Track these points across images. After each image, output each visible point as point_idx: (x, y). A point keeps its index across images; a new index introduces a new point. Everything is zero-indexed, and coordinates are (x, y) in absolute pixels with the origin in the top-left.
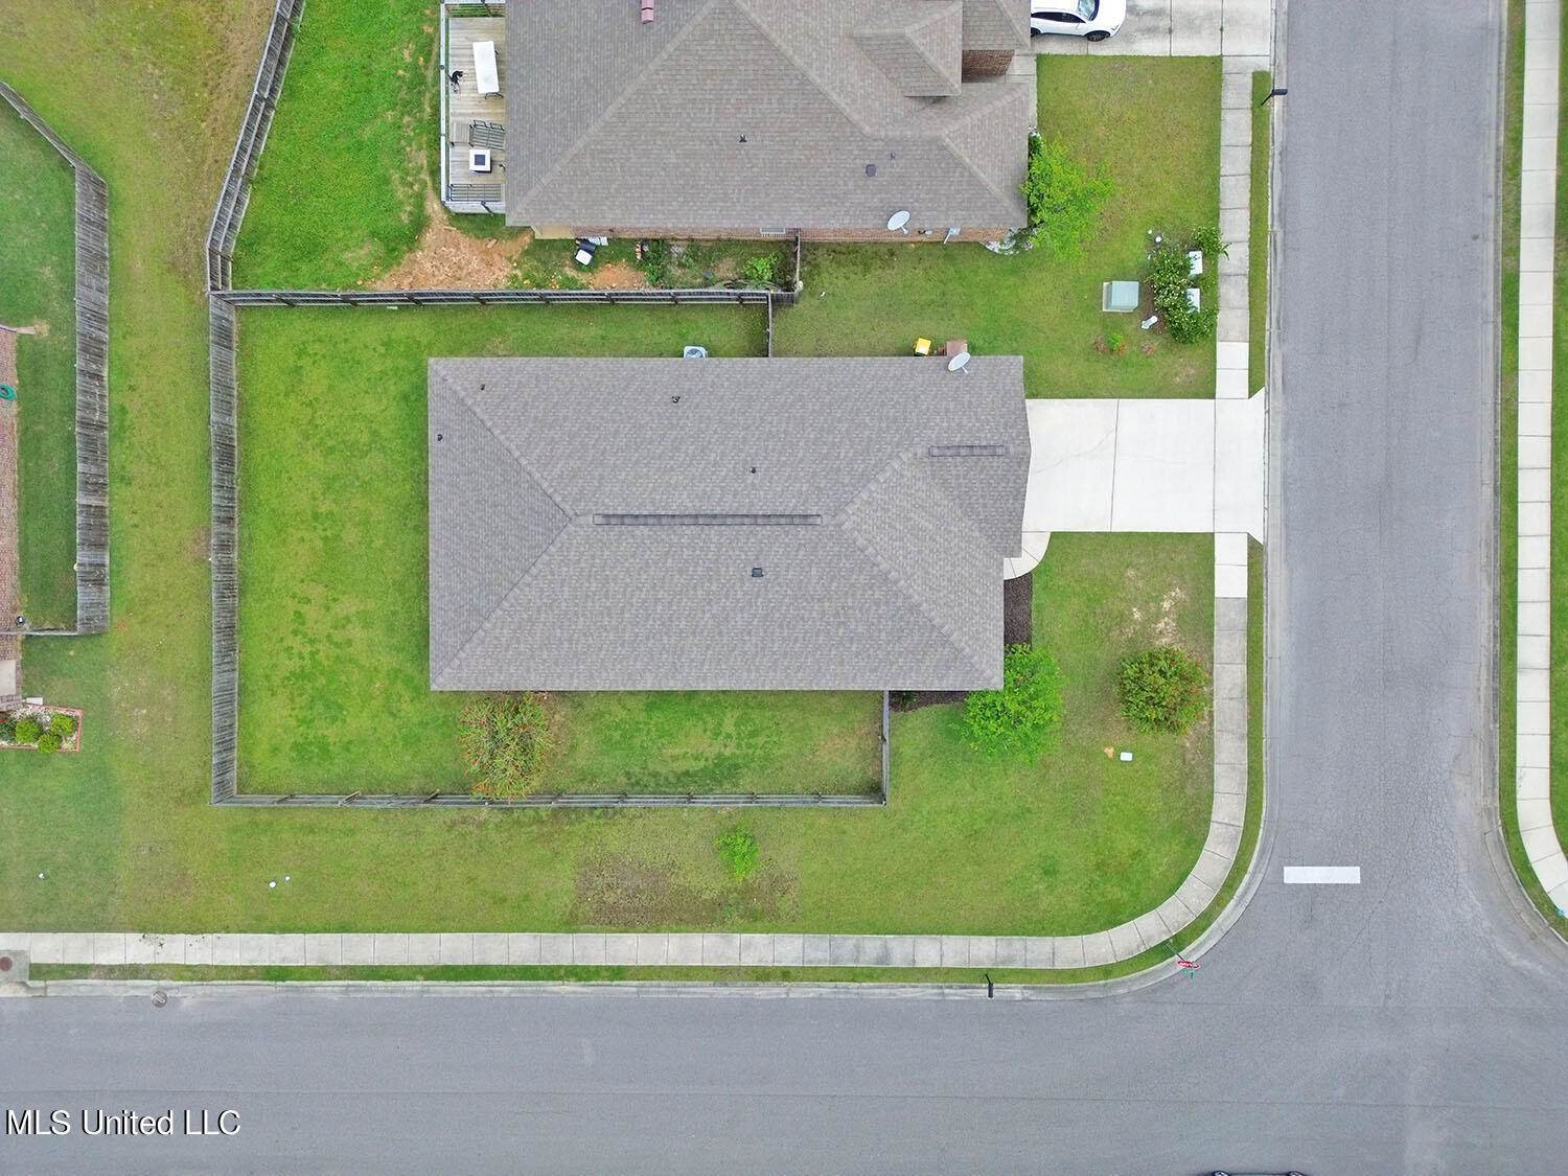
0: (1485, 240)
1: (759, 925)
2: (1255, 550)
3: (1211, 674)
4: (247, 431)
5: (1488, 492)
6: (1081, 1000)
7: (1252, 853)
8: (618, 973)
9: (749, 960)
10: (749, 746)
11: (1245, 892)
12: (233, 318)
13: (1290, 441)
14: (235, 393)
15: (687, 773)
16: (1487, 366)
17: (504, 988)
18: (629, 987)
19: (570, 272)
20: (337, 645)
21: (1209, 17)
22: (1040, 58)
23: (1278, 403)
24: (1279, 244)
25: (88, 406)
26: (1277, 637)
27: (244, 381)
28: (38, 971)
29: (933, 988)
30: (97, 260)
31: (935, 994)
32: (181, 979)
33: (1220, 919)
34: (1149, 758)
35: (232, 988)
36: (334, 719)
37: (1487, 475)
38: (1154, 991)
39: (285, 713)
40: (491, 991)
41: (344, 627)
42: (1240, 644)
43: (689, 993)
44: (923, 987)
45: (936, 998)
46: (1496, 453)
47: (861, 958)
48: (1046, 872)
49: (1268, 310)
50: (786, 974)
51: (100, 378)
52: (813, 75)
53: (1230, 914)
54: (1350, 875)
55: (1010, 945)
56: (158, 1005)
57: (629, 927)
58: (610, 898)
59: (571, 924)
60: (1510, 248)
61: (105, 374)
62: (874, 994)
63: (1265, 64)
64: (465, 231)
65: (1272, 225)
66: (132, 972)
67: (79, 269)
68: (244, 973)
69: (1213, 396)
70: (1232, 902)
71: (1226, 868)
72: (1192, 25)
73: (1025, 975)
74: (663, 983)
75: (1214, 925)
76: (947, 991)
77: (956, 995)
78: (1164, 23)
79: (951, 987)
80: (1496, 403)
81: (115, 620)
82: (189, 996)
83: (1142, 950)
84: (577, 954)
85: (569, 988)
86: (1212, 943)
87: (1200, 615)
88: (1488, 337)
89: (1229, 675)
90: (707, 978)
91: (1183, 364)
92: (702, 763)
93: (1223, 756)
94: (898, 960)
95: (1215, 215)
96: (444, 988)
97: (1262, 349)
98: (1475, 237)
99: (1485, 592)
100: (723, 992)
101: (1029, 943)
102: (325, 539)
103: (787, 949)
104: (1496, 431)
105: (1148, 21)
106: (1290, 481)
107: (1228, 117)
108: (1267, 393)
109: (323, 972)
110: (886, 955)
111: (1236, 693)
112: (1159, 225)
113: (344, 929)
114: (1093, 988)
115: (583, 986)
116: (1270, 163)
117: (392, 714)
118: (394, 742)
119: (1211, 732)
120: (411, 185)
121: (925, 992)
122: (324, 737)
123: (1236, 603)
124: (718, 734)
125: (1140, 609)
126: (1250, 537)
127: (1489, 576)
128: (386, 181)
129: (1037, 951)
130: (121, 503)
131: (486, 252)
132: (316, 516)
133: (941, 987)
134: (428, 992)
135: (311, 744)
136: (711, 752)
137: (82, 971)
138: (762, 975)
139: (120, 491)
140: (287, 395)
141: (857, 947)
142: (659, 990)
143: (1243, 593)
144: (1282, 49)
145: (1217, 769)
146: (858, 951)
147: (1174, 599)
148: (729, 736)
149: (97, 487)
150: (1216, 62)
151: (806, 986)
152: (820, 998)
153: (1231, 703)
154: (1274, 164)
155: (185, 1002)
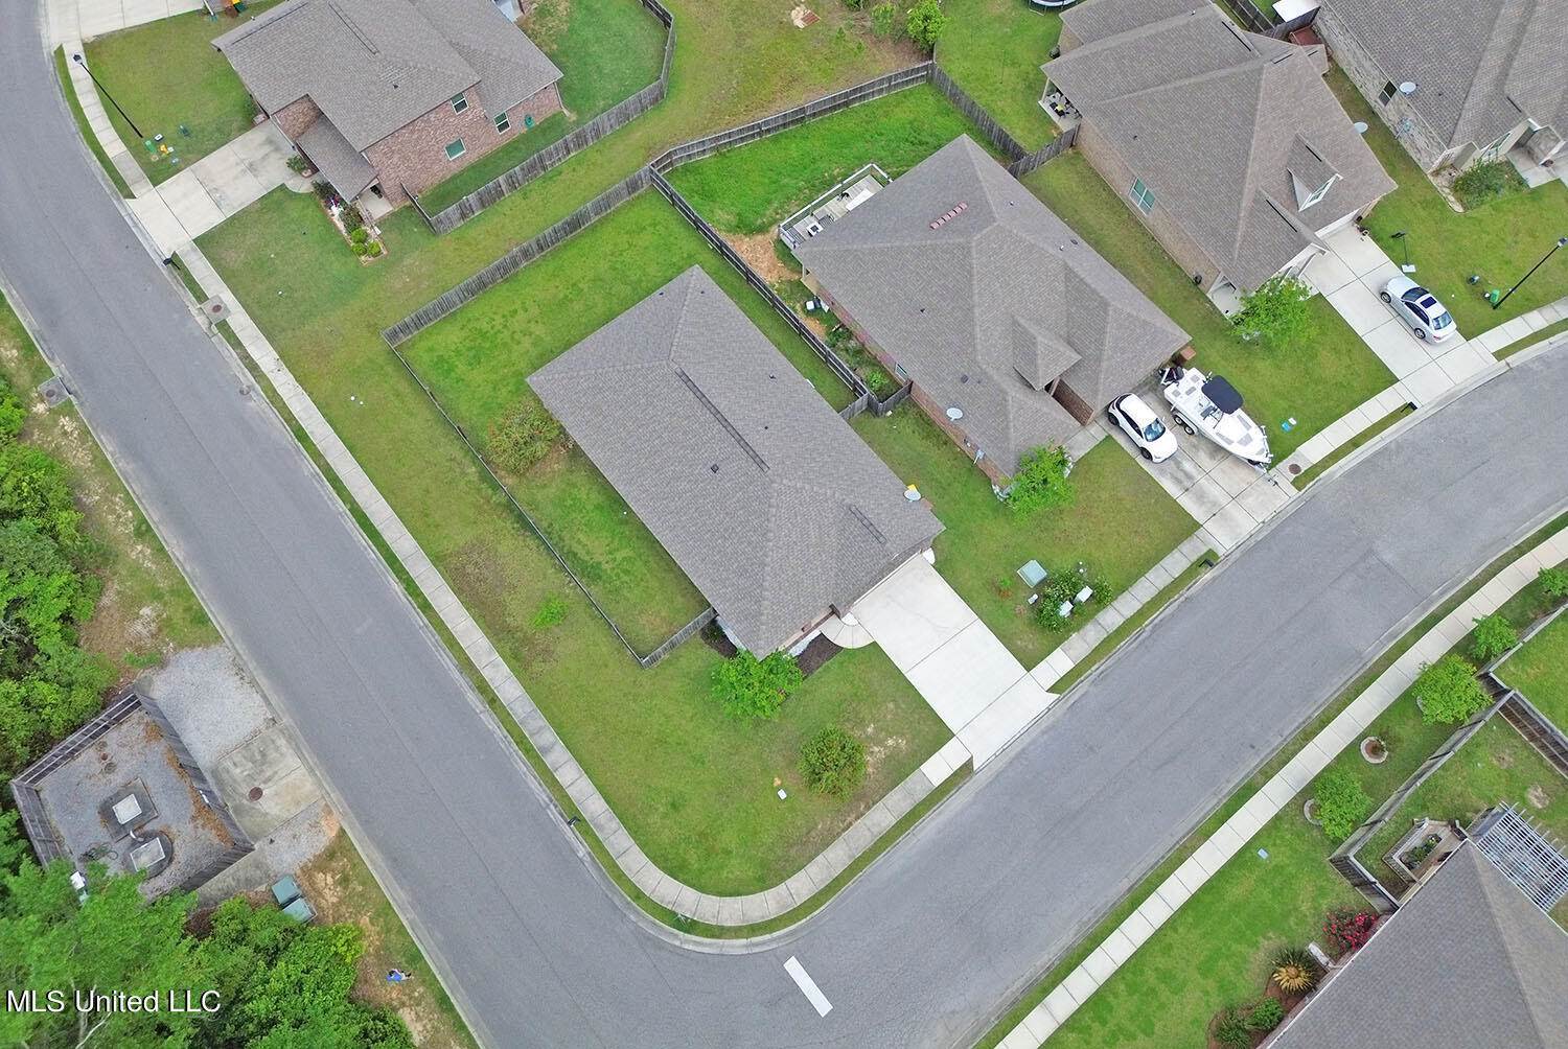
0: (1257, 754)
1: (513, 662)
2: (966, 769)
3: (874, 804)
4: (593, 228)
5: (1125, 884)
6: (607, 896)
7: (786, 926)
8: (426, 607)
9: (486, 674)
10: (617, 575)
11: (757, 945)
12: (646, 186)
13: (1046, 737)
14: (609, 211)
15: (575, 555)
16: (1194, 818)
17: (373, 554)
18: (420, 619)
19: (798, 307)
20: (513, 338)
21: (1214, 504)
22: (1109, 437)
23: (1060, 711)
24: (1140, 638)
25: (551, 155)
26: (929, 827)
27: (618, 211)
28: (223, 326)
29: (548, 796)
30: (625, 116)
31: (545, 801)
32: (265, 392)
33: (727, 942)
34: (792, 809)
35: (276, 419)
36: (471, 364)
37: (1135, 875)
38: (649, 939)
39: (456, 340)
40: (366, 549)
41: (525, 335)
42: (906, 807)
43: (441, 656)
44: (544, 790)
45: (542, 803)
46: (1152, 868)
47: (536, 737)
48: (674, 806)
49: (1102, 661)
50: (493, 701)
51: (568, 153)
52: (977, 311)
53: (736, 946)
54: (823, 1006)
55: (611, 820)
56: (242, 392)
57: (458, 592)
58: (470, 569)
59: (438, 560)
60: (1267, 772)
61: (572, 154)
62: (517, 763)
63: (1221, 552)
64: (776, 250)
65: (1146, 626)
66: (253, 367)
67: (614, 109)
68: (290, 418)
69: (1028, 670)
70: (744, 941)
71: (763, 917)
72: (1201, 497)
73: (597, 846)
74: (437, 637)
75: (721, 941)
76: (552, 806)
77: (553, 814)
78: (1187, 484)
79: (556, 807)
80: (1178, 842)
81: (448, 237)
82: (258, 403)
83: (669, 907)
84: (422, 577)
85: (397, 588)
86: (706, 950)
87: (901, 768)
88: (1210, 804)
89: (882, 816)
90: (458, 659)
91: (1030, 640)
92: (587, 558)
93: (831, 855)
94: (548, 760)
95: (1123, 589)
96: (351, 524)
97: (1079, 675)
98: (1253, 747)
99: (1068, 938)
100: (455, 674)
101: (620, 831)
102: (566, 296)
103: (509, 689)
104: (1163, 857)
105: (1180, 475)
106: (1024, 756)
107: (1176, 554)
108: (1059, 700)
109: (317, 456)
110: (546, 750)
111: (876, 830)
112: (1089, 564)
113: (351, 449)
114: (621, 898)
115: (404, 595)
116: (1176, 597)
117: (494, 388)
118: (479, 400)
119: (839, 834)
120: (777, 214)
121: (541, 794)
122: (457, 366)
123: (927, 782)
124: (610, 553)
125: (875, 728)
126: (970, 762)
127: (1078, 931)
128: (769, 202)
129: (619, 841)
130: (511, 200)
131: (775, 266)
132: (574, 285)
133: (551, 801)
134: (342, 517)
135: (447, 363)
136: (598, 558)
137: (237, 344)
138: (483, 688)
139: (517, 196)
140: (627, 233)
141: (541, 728)
142: (431, 638)
143: (937, 782)
144: (1237, 554)
145: (819, 858)
146: (538, 733)
147: (898, 744)
148: (615, 560)
149: (512, 185)
150: (1197, 526)
151: (493, 720)
152: (492, 734)
153: (867, 833)
154: (1178, 600)
155: (252, 404)
